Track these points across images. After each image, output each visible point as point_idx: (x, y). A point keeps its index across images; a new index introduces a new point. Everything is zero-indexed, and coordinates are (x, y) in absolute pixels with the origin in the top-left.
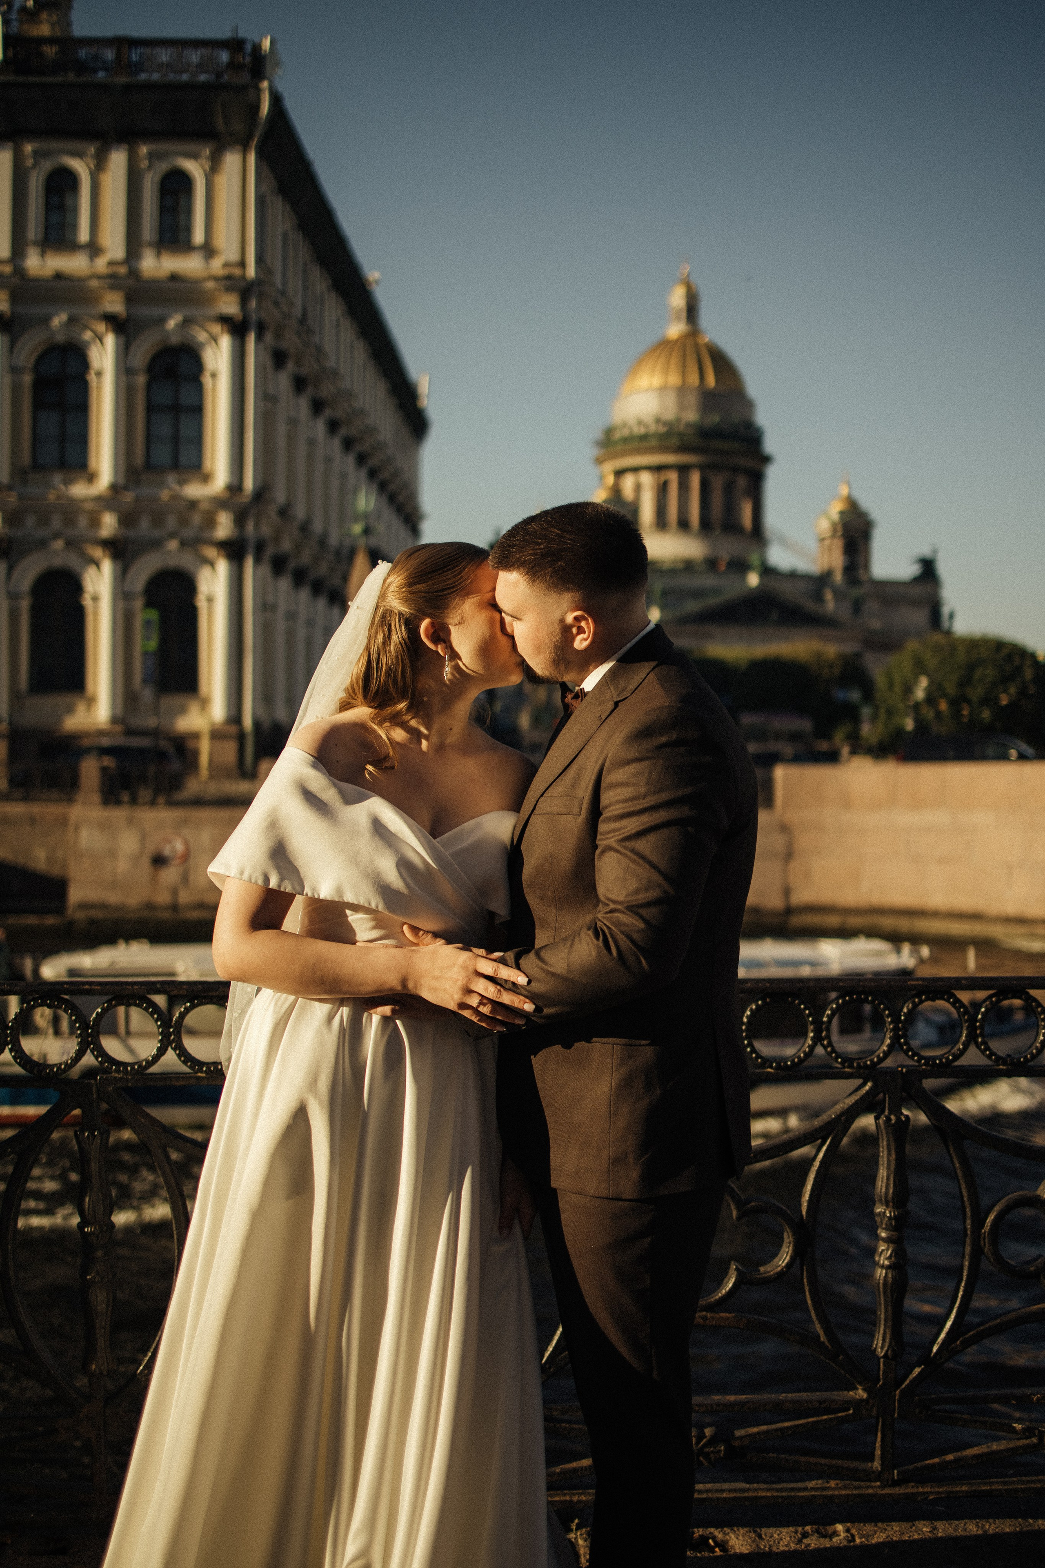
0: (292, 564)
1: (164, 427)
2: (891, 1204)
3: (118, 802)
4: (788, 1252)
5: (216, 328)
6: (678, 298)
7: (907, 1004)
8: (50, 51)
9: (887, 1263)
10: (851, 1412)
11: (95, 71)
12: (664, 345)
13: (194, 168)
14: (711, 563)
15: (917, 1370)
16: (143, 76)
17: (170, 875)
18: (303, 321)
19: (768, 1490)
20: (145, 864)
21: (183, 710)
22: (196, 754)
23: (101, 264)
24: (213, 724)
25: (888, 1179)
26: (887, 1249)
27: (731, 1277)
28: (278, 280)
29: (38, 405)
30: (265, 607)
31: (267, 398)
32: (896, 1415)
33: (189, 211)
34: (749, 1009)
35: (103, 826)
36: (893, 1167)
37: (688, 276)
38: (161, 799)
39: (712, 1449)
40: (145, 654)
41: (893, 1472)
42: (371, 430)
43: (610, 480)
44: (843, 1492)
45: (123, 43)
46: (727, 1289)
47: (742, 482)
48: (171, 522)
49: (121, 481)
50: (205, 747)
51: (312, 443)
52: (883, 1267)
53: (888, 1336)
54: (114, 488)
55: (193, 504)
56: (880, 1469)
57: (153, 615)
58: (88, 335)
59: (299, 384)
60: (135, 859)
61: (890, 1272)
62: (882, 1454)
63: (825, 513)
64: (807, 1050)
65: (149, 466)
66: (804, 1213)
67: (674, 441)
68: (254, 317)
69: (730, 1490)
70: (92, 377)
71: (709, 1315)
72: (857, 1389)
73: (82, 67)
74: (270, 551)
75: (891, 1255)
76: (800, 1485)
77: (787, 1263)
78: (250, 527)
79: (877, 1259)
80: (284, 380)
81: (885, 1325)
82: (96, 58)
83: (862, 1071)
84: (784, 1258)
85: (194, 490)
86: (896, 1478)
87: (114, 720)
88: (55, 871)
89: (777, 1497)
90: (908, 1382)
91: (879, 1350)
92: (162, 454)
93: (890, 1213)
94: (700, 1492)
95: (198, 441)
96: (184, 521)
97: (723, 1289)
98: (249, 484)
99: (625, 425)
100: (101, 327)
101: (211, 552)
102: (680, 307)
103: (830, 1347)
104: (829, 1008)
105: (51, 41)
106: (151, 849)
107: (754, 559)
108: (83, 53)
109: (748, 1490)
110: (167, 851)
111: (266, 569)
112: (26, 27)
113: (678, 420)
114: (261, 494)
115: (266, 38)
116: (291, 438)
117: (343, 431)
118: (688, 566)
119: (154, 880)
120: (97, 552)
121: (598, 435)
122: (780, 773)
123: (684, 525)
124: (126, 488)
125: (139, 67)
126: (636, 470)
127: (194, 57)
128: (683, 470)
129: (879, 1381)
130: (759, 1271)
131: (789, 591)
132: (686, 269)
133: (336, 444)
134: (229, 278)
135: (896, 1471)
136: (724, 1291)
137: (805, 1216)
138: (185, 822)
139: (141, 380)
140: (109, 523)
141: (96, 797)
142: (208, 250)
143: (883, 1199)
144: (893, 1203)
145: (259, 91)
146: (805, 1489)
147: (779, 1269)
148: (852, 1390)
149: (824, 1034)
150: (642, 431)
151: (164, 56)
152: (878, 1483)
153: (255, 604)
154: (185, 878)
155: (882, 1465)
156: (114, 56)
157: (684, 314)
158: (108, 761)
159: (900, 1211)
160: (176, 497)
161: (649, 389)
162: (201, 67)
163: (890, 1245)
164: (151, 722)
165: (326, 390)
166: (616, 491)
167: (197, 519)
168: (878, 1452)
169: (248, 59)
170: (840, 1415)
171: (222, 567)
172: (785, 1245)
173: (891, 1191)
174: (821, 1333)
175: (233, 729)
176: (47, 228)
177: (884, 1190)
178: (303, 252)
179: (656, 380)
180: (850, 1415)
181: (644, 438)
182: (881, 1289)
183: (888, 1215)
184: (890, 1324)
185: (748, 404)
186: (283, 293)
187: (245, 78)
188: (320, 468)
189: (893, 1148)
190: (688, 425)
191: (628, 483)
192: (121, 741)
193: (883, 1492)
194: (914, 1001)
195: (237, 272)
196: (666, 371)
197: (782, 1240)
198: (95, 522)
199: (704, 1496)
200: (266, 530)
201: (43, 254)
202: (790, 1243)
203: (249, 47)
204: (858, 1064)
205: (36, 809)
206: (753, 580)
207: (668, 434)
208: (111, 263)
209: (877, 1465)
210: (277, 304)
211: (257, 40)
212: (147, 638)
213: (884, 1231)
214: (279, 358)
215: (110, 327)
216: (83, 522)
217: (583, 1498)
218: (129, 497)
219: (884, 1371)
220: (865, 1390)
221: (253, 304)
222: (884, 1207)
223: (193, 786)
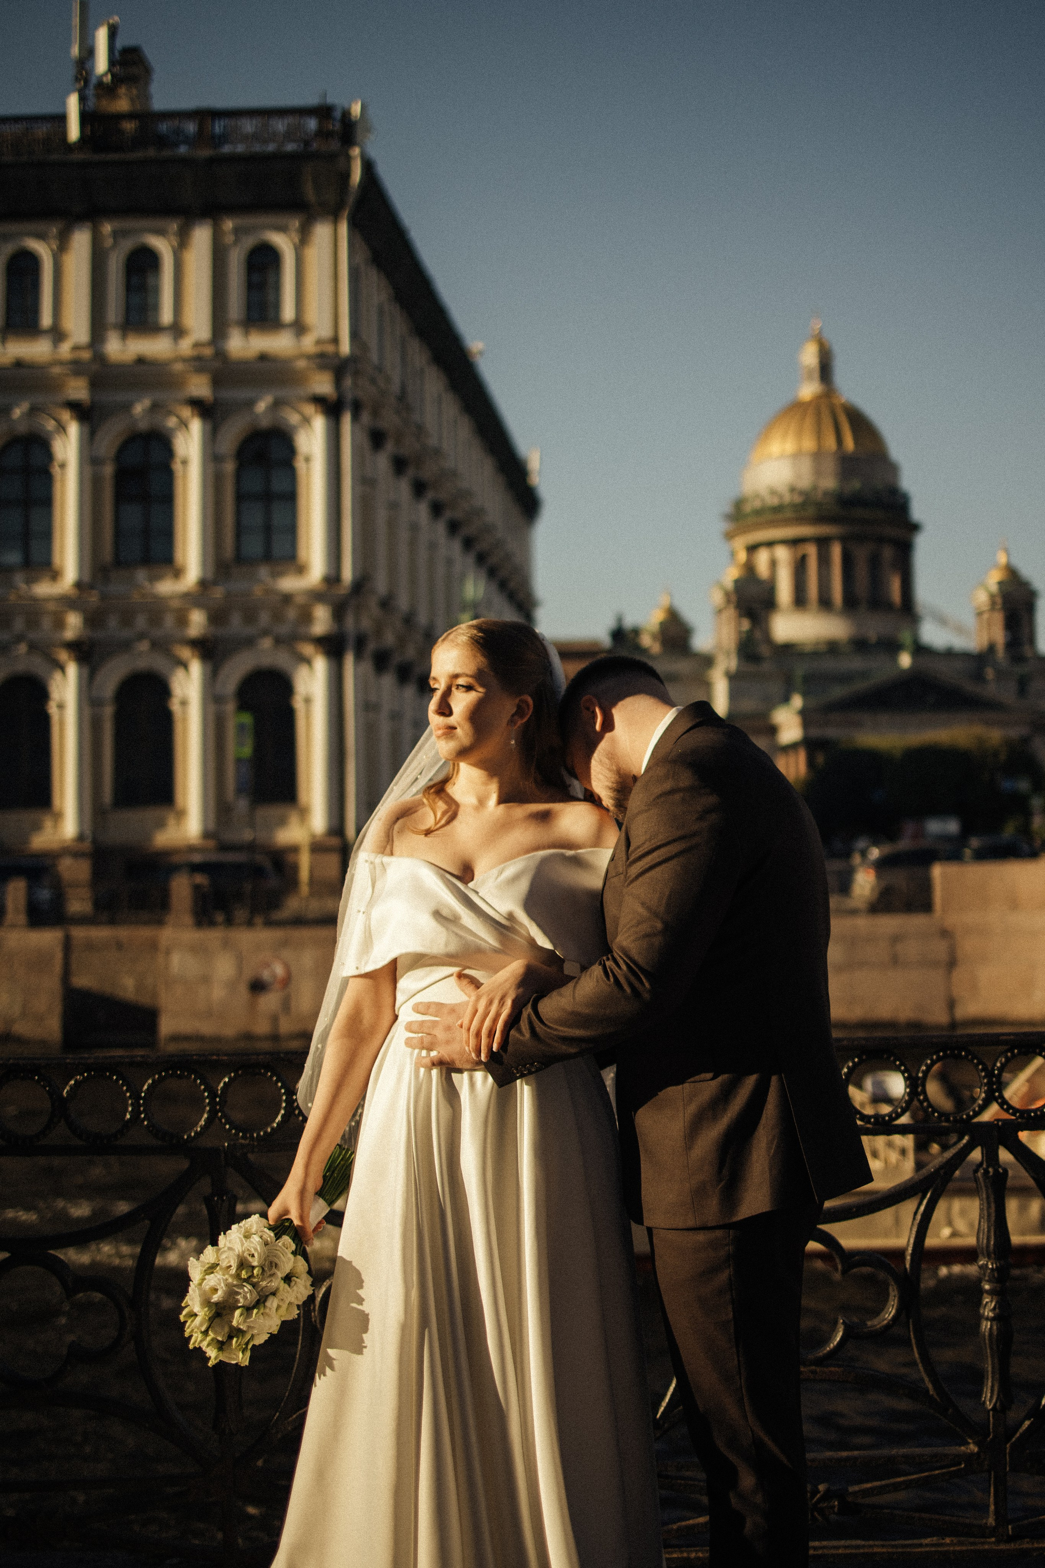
0: (396, 659)
1: (255, 516)
2: (993, 1255)
3: (212, 924)
4: (893, 1306)
5: (309, 409)
6: (809, 356)
7: (1000, 1059)
8: (129, 126)
9: (991, 1314)
10: (963, 1466)
11: (176, 145)
12: (797, 408)
13: (283, 242)
14: (860, 645)
15: (1027, 1423)
16: (227, 149)
17: (269, 1001)
18: (402, 397)
19: (883, 1546)
20: (243, 990)
21: (283, 822)
22: (295, 868)
23: (185, 346)
24: (313, 836)
25: (989, 1231)
26: (991, 1301)
27: (839, 1332)
28: (374, 357)
29: (120, 497)
30: (367, 707)
31: (364, 481)
32: (1008, 1469)
33: (277, 287)
34: (846, 1066)
35: (196, 950)
36: (993, 1219)
37: (820, 332)
38: (259, 920)
39: (826, 1504)
40: (239, 761)
41: (1007, 1527)
42: (480, 512)
43: (742, 556)
44: (958, 1548)
45: (205, 115)
46: (835, 1343)
47: (888, 553)
48: (264, 618)
49: (210, 575)
50: (305, 861)
51: (414, 528)
52: (987, 1319)
53: (996, 1388)
54: (203, 584)
55: (287, 598)
56: (994, 1524)
57: (247, 719)
58: (172, 422)
59: (400, 465)
60: (231, 985)
61: (995, 1323)
62: (996, 1508)
63: (983, 585)
64: (904, 1105)
65: (240, 559)
66: (908, 1266)
67: (811, 511)
68: (349, 396)
69: (846, 1547)
70: (177, 467)
71: (818, 1369)
72: (969, 1443)
73: (162, 141)
74: (371, 646)
75: (995, 1305)
76: (916, 1541)
77: (893, 1316)
78: (350, 622)
79: (981, 1311)
80: (382, 463)
81: (993, 1377)
82: (178, 132)
83: (958, 1125)
84: (890, 1312)
85: (289, 584)
86: (1010, 1532)
87: (206, 834)
88: (145, 1000)
89: (894, 1553)
90: (1018, 1435)
91: (988, 1403)
92: (254, 545)
93: (992, 1264)
94: (815, 1548)
95: (291, 530)
96: (278, 617)
97: (831, 1342)
98: (348, 574)
99: (757, 496)
100: (186, 412)
101: (308, 649)
102: (812, 366)
103: (938, 1400)
104: (924, 1064)
105: (130, 116)
106: (248, 974)
107: (905, 637)
108: (164, 127)
109: (864, 1546)
110: (266, 975)
111: (367, 666)
112: (104, 102)
113: (815, 488)
114: (360, 585)
115: (357, 103)
116: (392, 524)
117: (448, 514)
118: (832, 648)
119: (252, 1007)
120: (185, 653)
121: (728, 508)
122: (937, 871)
123: (825, 603)
124: (215, 583)
125: (223, 139)
126: (770, 544)
127: (280, 125)
128: (823, 543)
129: (989, 1435)
130: (866, 1324)
131: (946, 671)
132: (816, 325)
133: (441, 528)
134: (322, 356)
135: (1010, 1527)
136: (832, 1345)
137: (908, 1270)
138: (285, 943)
139: (229, 467)
140: (197, 621)
141: (188, 919)
142: (299, 327)
143: (985, 1252)
144: (995, 1254)
145: (349, 159)
146: (921, 1545)
147: (885, 1322)
148: (963, 1445)
149: (919, 1090)
150: (775, 501)
151: (248, 126)
152: (993, 1539)
153: (356, 705)
154: (286, 1004)
155: (996, 1520)
156: (196, 129)
157: (817, 374)
158: (200, 879)
159: (1002, 1262)
160: (269, 591)
161: (782, 456)
162: (288, 136)
163: (994, 1297)
164: (247, 835)
165: (428, 472)
166: (750, 568)
167: (291, 614)
168: (992, 1507)
169: (338, 126)
170: (952, 1469)
171: (321, 665)
172: (891, 1298)
173: (992, 1243)
174: (930, 1386)
175: (335, 841)
176: (128, 309)
177: (985, 1241)
178: (399, 325)
179: (789, 446)
180: (961, 1469)
181: (777, 509)
182: (987, 1342)
183: (990, 1266)
184: (997, 1376)
185: (892, 469)
186: (380, 369)
187: (334, 145)
188: (423, 554)
189: (992, 1199)
190: (826, 493)
191: (762, 558)
192: (214, 857)
193: (999, 1548)
194: (1007, 1055)
195: (330, 349)
196: (799, 434)
197: (888, 1295)
198: (183, 621)
199: (820, 1552)
200: (366, 624)
201: (124, 337)
202: (895, 1296)
203: (338, 114)
204: (955, 1118)
205: (123, 933)
206: (905, 660)
207: (803, 505)
208: (197, 345)
209: (991, 1521)
210: (373, 381)
211: (346, 106)
212: (240, 744)
213: (988, 1283)
214: (377, 438)
215: (196, 412)
216: (169, 621)
217: (701, 1555)
218: (218, 593)
219: (994, 1424)
220: (975, 1443)
221: (348, 382)
222: (986, 1259)
223: (293, 905)
